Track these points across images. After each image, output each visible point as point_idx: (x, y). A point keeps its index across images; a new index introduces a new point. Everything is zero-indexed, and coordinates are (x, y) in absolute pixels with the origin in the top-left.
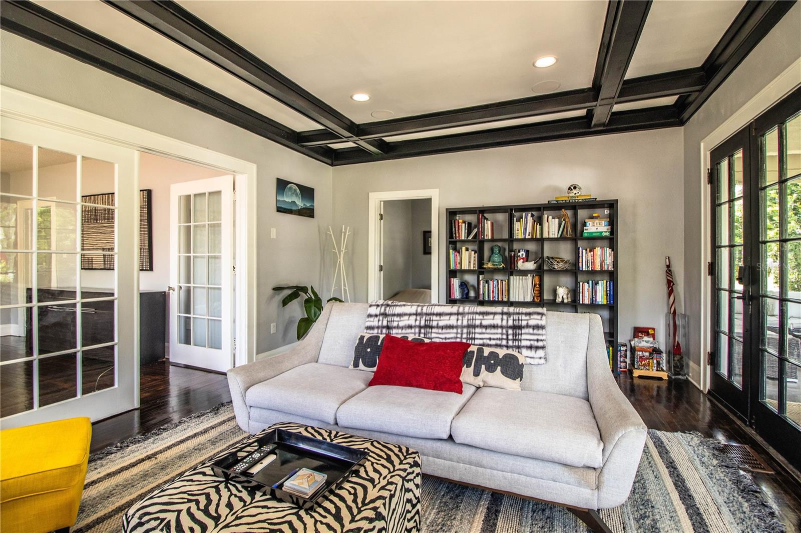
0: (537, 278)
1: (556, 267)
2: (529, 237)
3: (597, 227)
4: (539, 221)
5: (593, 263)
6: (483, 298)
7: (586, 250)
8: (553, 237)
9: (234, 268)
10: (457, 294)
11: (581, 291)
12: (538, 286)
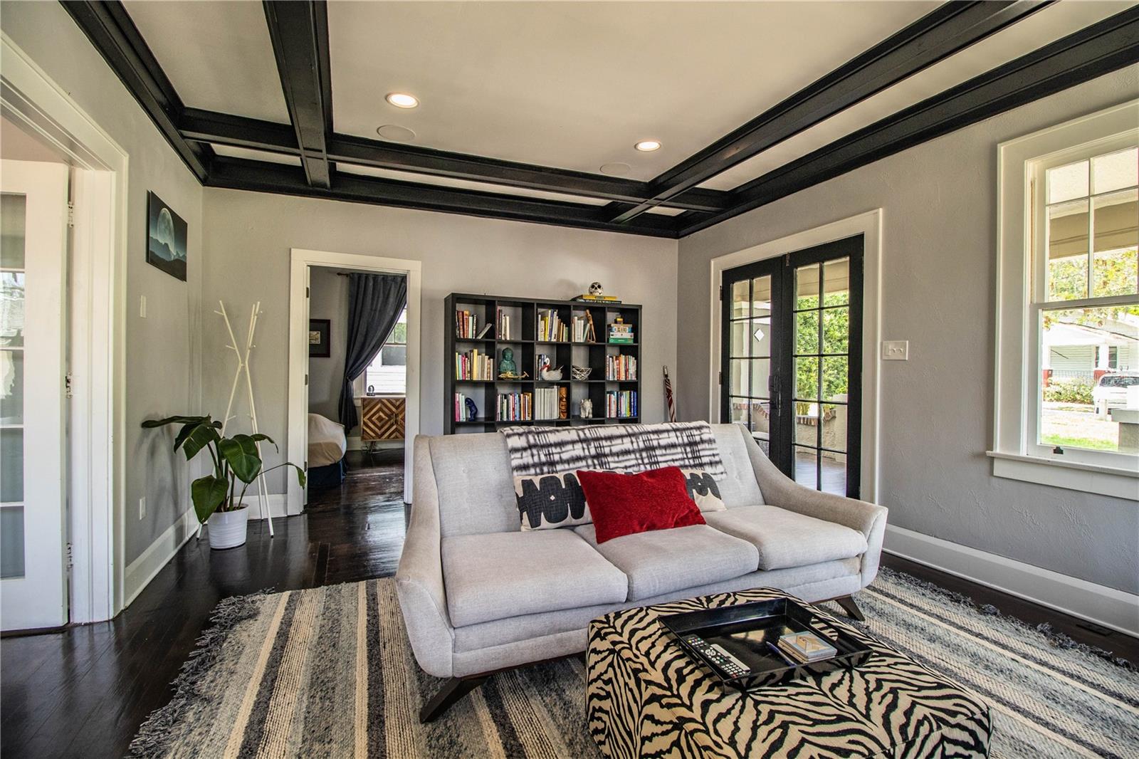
0: (564, 390)
1: (578, 377)
2: (555, 340)
3: (621, 333)
4: (566, 320)
5: (619, 372)
6: (501, 419)
7: (612, 358)
8: (579, 341)
9: (68, 381)
10: (463, 414)
11: (608, 403)
12: (564, 400)
